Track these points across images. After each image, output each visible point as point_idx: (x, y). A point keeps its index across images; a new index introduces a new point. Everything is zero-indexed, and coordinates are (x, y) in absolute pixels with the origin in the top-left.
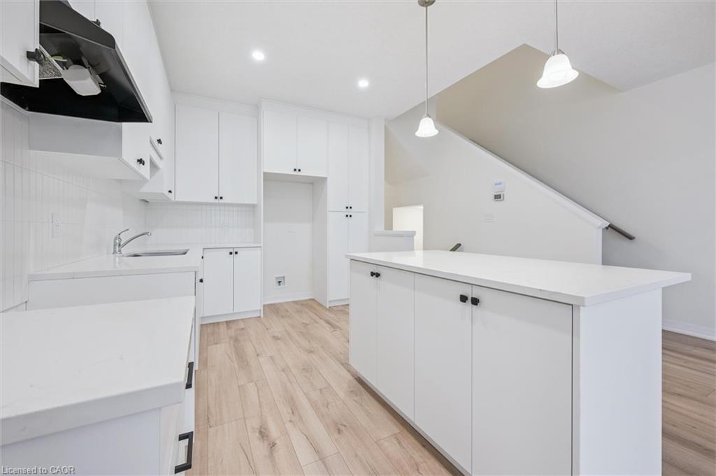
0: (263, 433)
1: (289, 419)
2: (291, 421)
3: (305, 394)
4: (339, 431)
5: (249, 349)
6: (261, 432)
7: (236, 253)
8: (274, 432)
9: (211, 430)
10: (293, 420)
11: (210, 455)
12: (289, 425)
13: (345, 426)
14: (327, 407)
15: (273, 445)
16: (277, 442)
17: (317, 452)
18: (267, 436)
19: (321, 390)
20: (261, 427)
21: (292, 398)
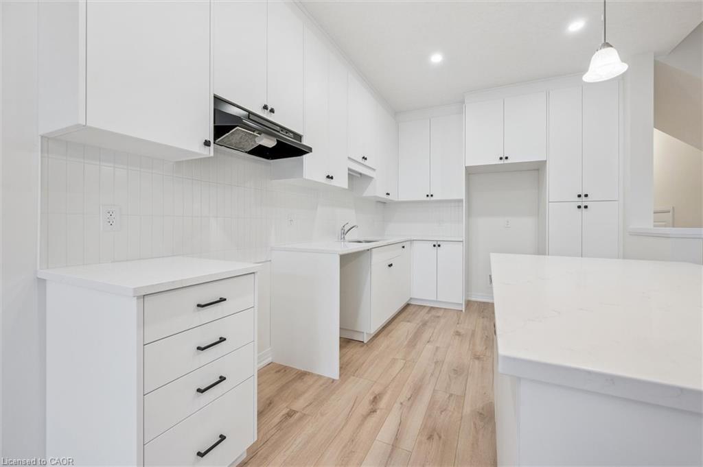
0: (376, 400)
1: (402, 401)
2: (401, 404)
3: (434, 390)
4: (430, 437)
5: (426, 335)
6: (375, 397)
7: (439, 246)
8: (383, 404)
9: (352, 377)
10: (404, 403)
11: (337, 392)
12: (397, 405)
13: (440, 437)
14: (442, 411)
15: (374, 411)
16: (378, 412)
17: (396, 439)
18: (376, 403)
19: (451, 395)
20: (379, 394)
21: (420, 387)
